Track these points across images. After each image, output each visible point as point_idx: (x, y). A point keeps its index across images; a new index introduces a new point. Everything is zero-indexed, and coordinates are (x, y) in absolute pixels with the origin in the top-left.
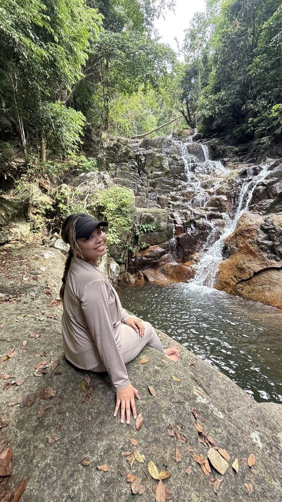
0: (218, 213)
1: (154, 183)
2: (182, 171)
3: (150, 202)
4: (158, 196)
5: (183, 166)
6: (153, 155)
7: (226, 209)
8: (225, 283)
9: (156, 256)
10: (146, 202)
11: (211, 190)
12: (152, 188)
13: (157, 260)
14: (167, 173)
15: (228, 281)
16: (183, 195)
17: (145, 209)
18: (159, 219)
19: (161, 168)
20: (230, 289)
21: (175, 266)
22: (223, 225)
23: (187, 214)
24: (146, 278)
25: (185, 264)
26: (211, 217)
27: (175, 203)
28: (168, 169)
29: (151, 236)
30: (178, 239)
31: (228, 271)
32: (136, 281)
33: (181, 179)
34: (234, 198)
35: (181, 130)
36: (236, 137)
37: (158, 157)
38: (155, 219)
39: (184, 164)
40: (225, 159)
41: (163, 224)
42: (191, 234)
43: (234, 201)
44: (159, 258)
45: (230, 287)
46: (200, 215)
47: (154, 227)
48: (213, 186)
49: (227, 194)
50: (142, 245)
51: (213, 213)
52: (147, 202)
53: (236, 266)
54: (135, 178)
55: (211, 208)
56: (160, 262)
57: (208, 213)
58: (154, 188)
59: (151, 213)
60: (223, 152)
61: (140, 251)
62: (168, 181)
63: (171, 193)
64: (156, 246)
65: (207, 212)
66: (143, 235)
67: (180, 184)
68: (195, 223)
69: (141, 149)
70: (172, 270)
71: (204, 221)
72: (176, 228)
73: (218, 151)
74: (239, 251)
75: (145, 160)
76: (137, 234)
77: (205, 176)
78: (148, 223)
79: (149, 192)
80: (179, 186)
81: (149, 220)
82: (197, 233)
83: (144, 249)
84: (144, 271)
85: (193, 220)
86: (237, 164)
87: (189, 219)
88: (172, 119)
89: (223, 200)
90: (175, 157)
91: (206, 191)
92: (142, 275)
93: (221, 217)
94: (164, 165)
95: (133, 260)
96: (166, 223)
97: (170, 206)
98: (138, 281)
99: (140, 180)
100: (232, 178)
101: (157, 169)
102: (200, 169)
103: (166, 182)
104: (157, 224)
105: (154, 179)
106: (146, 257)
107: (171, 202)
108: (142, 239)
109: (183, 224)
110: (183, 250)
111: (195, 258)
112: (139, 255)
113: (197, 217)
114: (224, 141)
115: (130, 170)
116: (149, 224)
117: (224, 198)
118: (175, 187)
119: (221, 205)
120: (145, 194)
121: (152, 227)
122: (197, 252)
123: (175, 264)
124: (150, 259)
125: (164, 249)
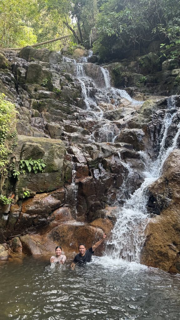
0: (133, 151)
1: (40, 105)
2: (78, 95)
3: (35, 130)
4: (45, 123)
5: (79, 88)
6: (38, 68)
7: (143, 146)
8: (160, 253)
9: (45, 211)
10: (28, 129)
11: (121, 121)
12: (37, 111)
13: (46, 217)
14: (58, 95)
15: (164, 250)
16: (82, 125)
17: (29, 137)
18: (52, 153)
19: (50, 87)
20: (168, 264)
21: (77, 227)
22: (142, 168)
23: (92, 149)
24: (27, 250)
25: (93, 223)
26: (125, 156)
27: (72, 135)
28: (59, 89)
29: (37, 178)
30: (80, 184)
31: (162, 234)
32: (9, 256)
33: (77, 105)
34: (154, 133)
35: (72, 48)
36: (141, 65)
37: (45, 72)
38: (46, 154)
39: (80, 87)
40: (131, 88)
41: (58, 162)
42: (100, 177)
43: (155, 136)
44: (50, 214)
45: (168, 260)
46: (111, 152)
47: (44, 165)
48: (122, 117)
49: (144, 128)
50: (22, 192)
51: (128, 150)
52: (30, 129)
53: (174, 226)
54: (11, 95)
55: (124, 144)
56: (51, 220)
57: (121, 149)
58: (40, 111)
59: (40, 143)
60: (128, 79)
61: (18, 203)
62: (60, 105)
63: (64, 121)
64: (46, 194)
65: (119, 149)
66: (25, 176)
67: (76, 111)
68: (104, 163)
69: (20, 59)
70: (71, 234)
71: (117, 160)
72: (77, 168)
73: (123, 77)
74: (175, 204)
75: (26, 73)
76: (15, 174)
77: (109, 105)
78: (34, 159)
79: (33, 116)
80: (75, 114)
81: (36, 154)
82: (108, 178)
83: (27, 198)
84: (23, 238)
85: (101, 158)
86: (148, 95)
87: (95, 157)
88: (56, 37)
89: (139, 134)
90: (68, 76)
91: (114, 123)
92: (20, 244)
93: (138, 157)
94: (54, 83)
95: (6, 218)
96: (63, 159)
97: (66, 138)
98: (13, 255)
99: (18, 98)
100: (149, 107)
101: (44, 88)
102: (102, 96)
103: (57, 106)
104: (48, 160)
105: (39, 99)
106: (28, 212)
107: (65, 132)
108: (23, 182)
109: (88, 163)
110: (88, 203)
111: (108, 214)
112: (16, 210)
113: (107, 154)
114: (128, 68)
115: (4, 83)
116: (36, 159)
117: (140, 131)
118: (68, 113)
119: (137, 141)
120: (27, 118)
121: (40, 164)
122: (110, 205)
123: (76, 223)
124: (35, 216)
125: (59, 199)
